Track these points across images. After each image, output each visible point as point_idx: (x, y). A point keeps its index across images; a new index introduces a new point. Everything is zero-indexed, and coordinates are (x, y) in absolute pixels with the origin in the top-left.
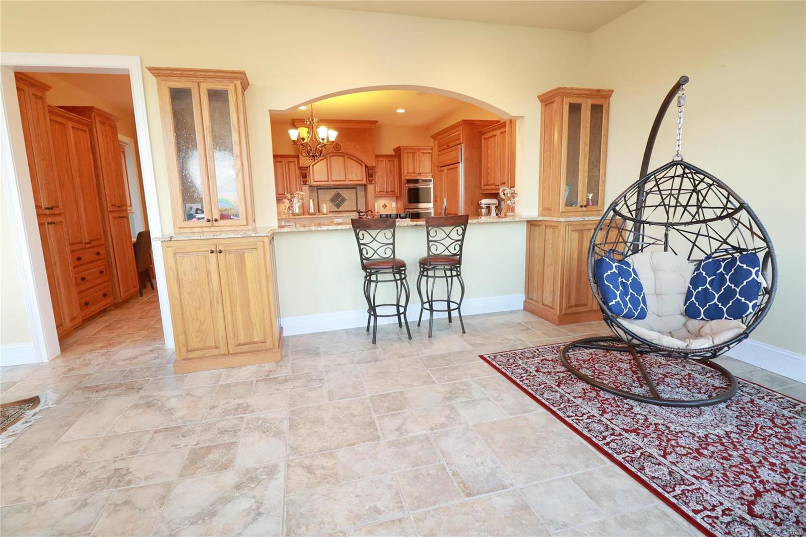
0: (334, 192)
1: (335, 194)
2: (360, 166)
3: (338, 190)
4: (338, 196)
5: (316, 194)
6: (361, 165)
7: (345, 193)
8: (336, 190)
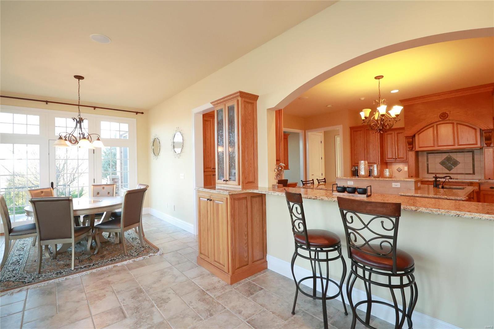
0: (445, 156)
1: (447, 158)
2: (474, 131)
3: (450, 154)
4: (449, 159)
5: (426, 158)
6: (475, 129)
7: (458, 157)
8: (448, 154)
